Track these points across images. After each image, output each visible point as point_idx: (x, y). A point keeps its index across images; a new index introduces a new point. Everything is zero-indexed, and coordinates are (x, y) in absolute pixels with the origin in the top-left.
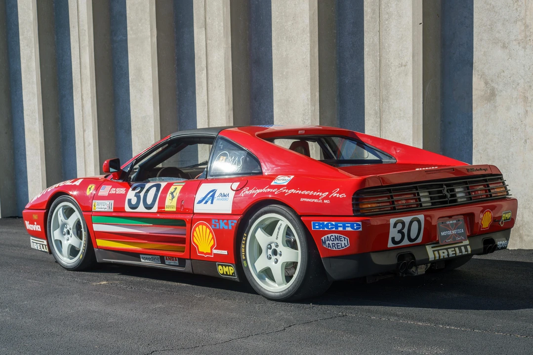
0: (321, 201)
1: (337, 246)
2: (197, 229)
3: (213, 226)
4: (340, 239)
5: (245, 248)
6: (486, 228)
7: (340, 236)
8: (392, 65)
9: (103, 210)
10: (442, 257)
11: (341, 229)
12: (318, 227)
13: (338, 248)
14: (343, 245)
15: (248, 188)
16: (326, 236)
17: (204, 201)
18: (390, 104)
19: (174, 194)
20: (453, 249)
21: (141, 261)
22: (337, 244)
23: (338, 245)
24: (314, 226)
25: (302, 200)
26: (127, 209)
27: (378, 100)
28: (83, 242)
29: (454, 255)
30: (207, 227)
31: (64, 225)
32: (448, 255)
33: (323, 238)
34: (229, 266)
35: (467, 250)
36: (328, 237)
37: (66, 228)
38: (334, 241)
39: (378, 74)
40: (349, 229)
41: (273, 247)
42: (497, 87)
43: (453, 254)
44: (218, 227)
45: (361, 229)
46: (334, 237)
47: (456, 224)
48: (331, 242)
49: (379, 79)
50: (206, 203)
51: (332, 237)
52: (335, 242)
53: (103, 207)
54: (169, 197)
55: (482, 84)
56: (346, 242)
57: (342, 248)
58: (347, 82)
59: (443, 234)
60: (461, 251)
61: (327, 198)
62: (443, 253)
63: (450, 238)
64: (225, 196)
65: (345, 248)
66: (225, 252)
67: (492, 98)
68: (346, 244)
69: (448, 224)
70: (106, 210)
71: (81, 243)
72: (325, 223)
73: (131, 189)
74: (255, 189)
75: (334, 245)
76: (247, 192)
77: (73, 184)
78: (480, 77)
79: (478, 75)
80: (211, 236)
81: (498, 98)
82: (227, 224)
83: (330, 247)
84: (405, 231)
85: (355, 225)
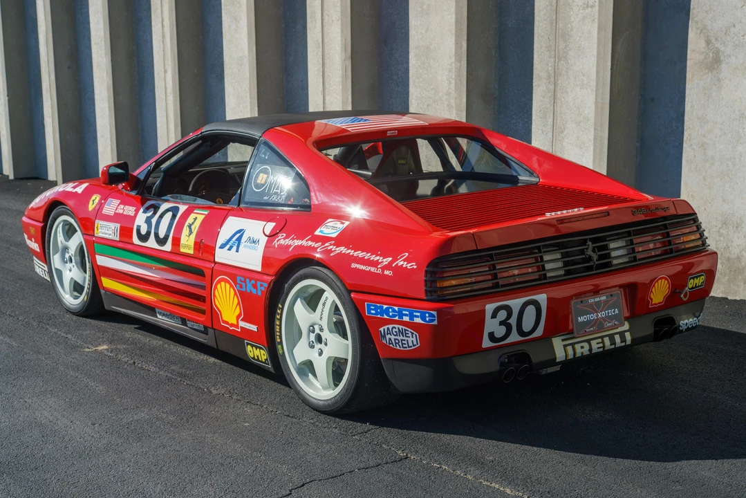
0: (379, 271)
1: (403, 344)
2: (219, 286)
3: (238, 286)
4: (406, 334)
5: (280, 326)
6: (659, 303)
7: (405, 330)
8: (575, 4)
9: (107, 236)
10: (578, 355)
11: (406, 319)
12: (374, 312)
13: (403, 347)
14: (411, 344)
15: (285, 235)
16: (386, 327)
17: (228, 246)
18: (568, 63)
19: (193, 227)
20: (600, 340)
21: (157, 317)
22: (402, 340)
23: (403, 342)
24: (369, 310)
25: (354, 266)
26: (136, 240)
27: (553, 56)
28: (87, 276)
29: (601, 349)
30: (231, 286)
31: (66, 249)
32: (590, 350)
33: (382, 329)
34: (260, 348)
35: (623, 339)
36: (388, 329)
37: (68, 253)
38: (396, 335)
39: (554, 17)
40: (418, 320)
41: (317, 331)
42: (723, 49)
43: (598, 348)
44: (244, 289)
45: (435, 323)
46: (397, 330)
47: (606, 302)
48: (393, 337)
49: (554, 24)
50: (229, 249)
51: (394, 330)
52: (400, 338)
53: (107, 232)
54: (185, 231)
55: (702, 44)
56: (414, 339)
57: (409, 347)
58: (510, 25)
59: (581, 319)
60: (613, 342)
61: (388, 267)
62: (582, 347)
63: (594, 325)
64: (254, 242)
65: (413, 348)
66: (254, 328)
67: (716, 66)
68: (415, 343)
69: (592, 304)
70: (111, 237)
71: (85, 278)
72: (385, 307)
73: (142, 210)
74: (293, 239)
75: (397, 341)
76: (282, 242)
77: (74, 191)
78: (699, 32)
79: (697, 28)
80: (236, 301)
81: (723, 66)
82: (255, 286)
83: (392, 343)
84: (513, 321)
85: (427, 315)
